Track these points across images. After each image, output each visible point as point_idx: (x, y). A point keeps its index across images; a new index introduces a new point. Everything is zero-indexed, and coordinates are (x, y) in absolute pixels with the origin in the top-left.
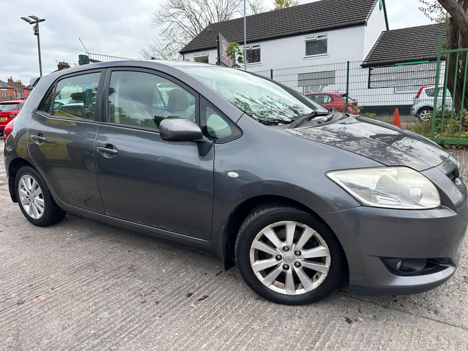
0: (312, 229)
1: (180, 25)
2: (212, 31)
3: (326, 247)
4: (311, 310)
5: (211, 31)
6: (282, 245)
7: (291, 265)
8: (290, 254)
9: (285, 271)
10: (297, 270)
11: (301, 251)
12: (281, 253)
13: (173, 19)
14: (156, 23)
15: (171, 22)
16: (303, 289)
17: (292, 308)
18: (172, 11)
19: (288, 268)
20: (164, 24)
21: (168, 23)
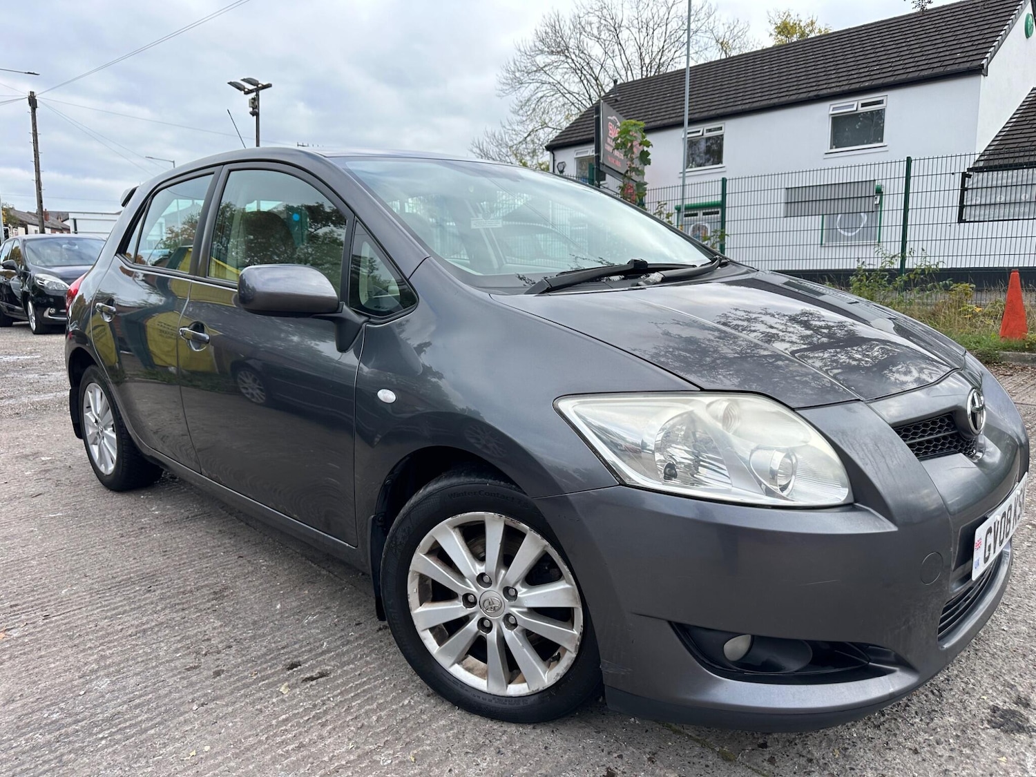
0: (539, 536)
1: (557, 88)
2: (619, 98)
3: (572, 585)
4: (535, 739)
5: (616, 101)
6: (475, 569)
7: (497, 621)
8: (495, 593)
9: (483, 633)
10: (509, 635)
11: (518, 587)
12: (474, 589)
13: (544, 78)
14: (507, 87)
15: (538, 85)
16: (525, 685)
17: (495, 727)
18: (541, 60)
19: (489, 629)
20: (524, 88)
21: (532, 87)
